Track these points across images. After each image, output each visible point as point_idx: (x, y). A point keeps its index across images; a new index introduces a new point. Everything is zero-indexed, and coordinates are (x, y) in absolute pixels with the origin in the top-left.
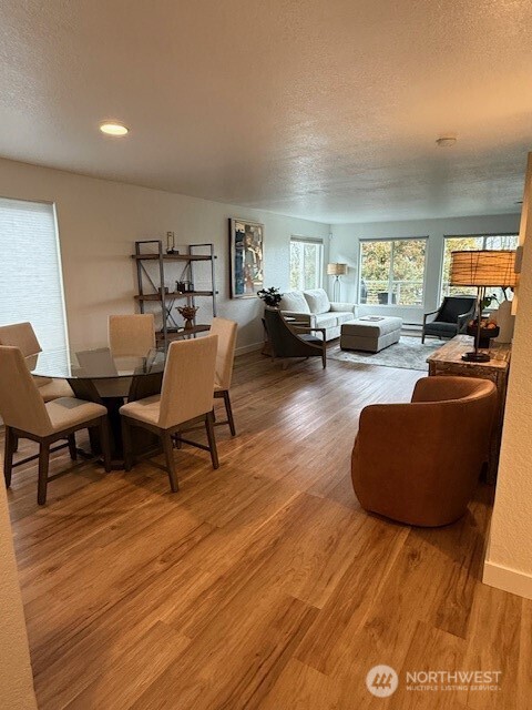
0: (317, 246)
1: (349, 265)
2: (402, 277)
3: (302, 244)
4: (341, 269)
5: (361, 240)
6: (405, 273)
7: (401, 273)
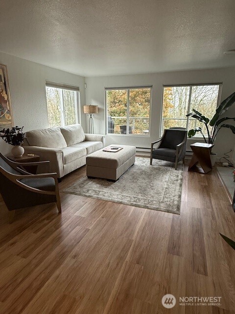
0: (75, 92)
1: (99, 106)
2: (136, 114)
3: (60, 90)
4: (93, 109)
5: (106, 89)
6: (137, 112)
7: (135, 111)
